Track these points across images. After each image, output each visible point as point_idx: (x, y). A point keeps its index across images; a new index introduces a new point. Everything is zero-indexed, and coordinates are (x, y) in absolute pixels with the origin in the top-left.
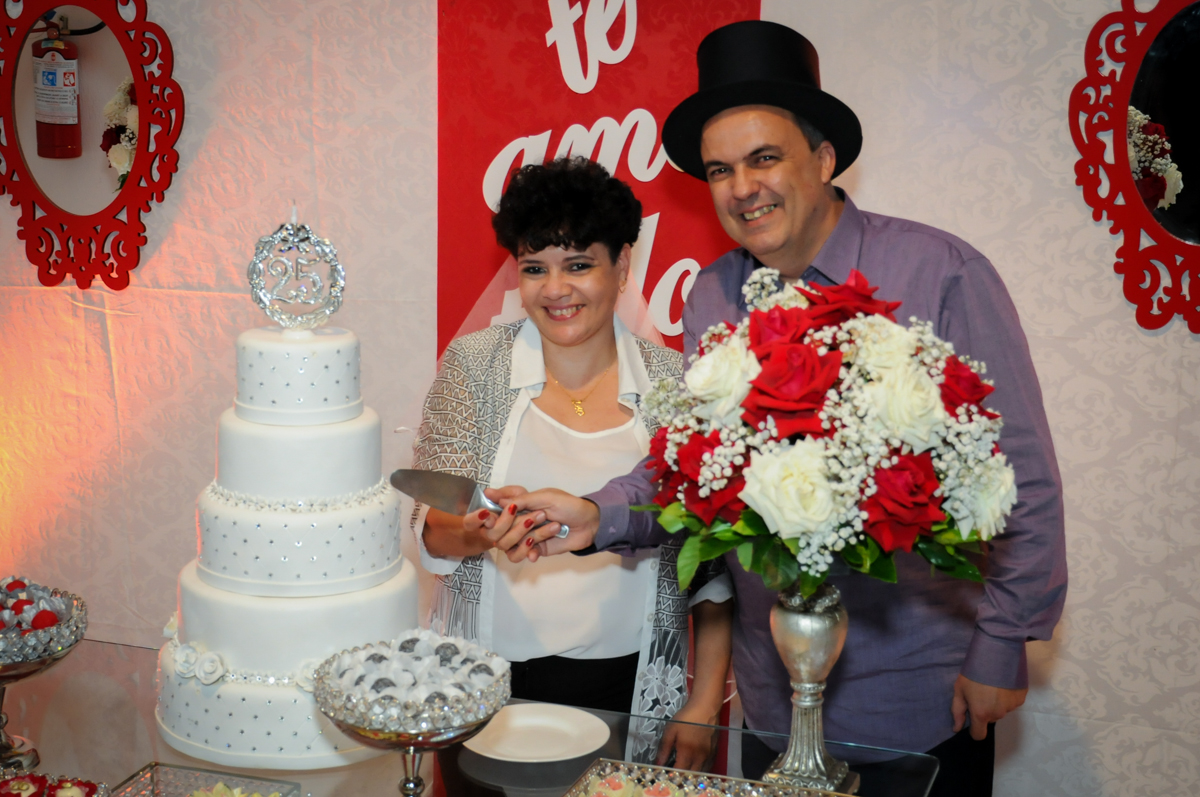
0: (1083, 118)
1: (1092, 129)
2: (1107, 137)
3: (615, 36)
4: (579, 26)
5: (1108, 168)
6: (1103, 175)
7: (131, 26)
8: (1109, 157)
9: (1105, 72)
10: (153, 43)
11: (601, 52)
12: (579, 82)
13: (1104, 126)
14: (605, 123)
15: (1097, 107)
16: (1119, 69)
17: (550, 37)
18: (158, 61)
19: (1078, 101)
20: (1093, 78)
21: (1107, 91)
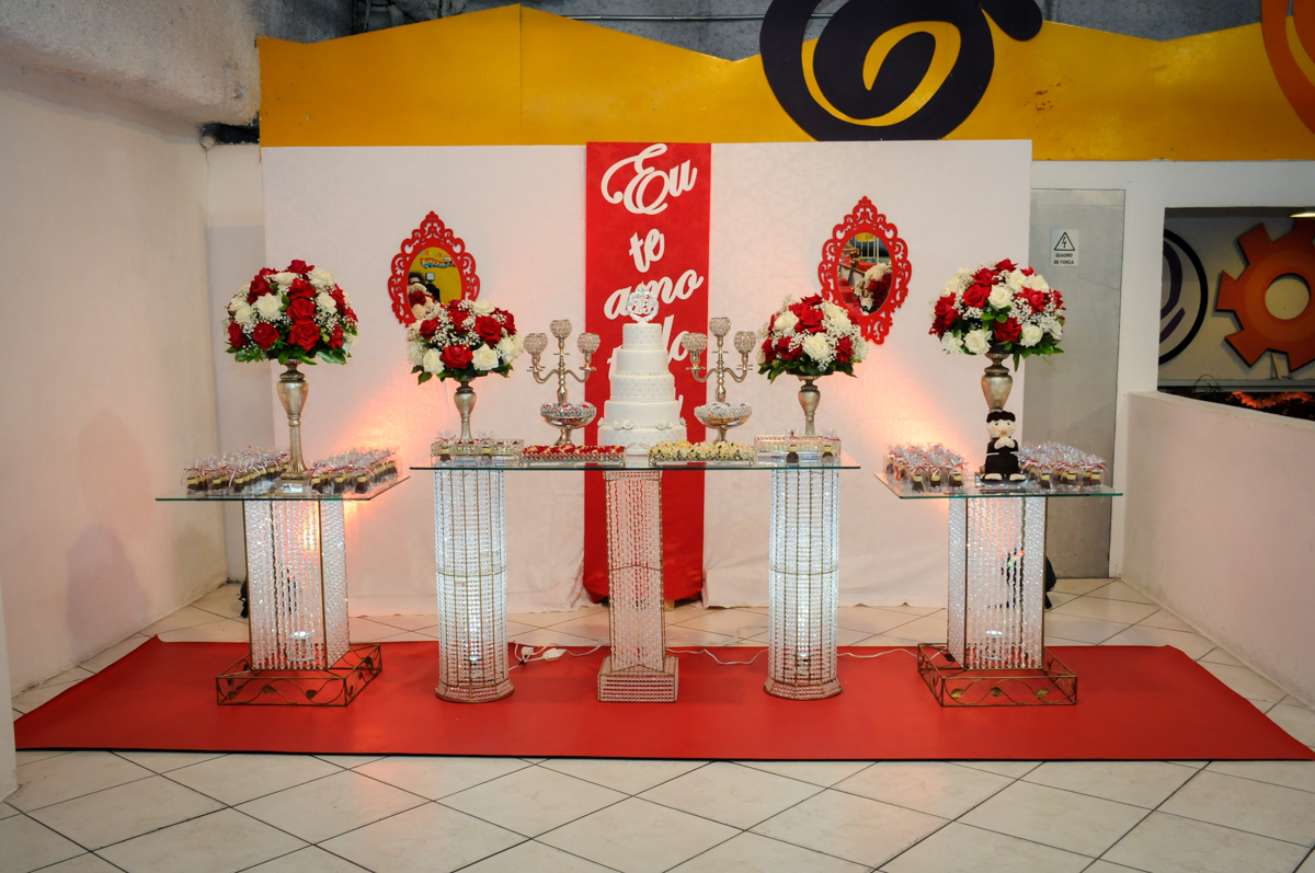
0: (823, 275)
1: (826, 278)
2: (831, 281)
3: (656, 251)
4: (642, 248)
5: (832, 291)
6: (830, 294)
7: (458, 254)
8: (832, 287)
9: (829, 258)
10: (467, 261)
11: (651, 257)
12: (642, 268)
13: (829, 277)
14: (652, 283)
15: (827, 271)
16: (833, 258)
17: (631, 252)
18: (469, 267)
19: (821, 269)
20: (825, 261)
21: (830, 265)
